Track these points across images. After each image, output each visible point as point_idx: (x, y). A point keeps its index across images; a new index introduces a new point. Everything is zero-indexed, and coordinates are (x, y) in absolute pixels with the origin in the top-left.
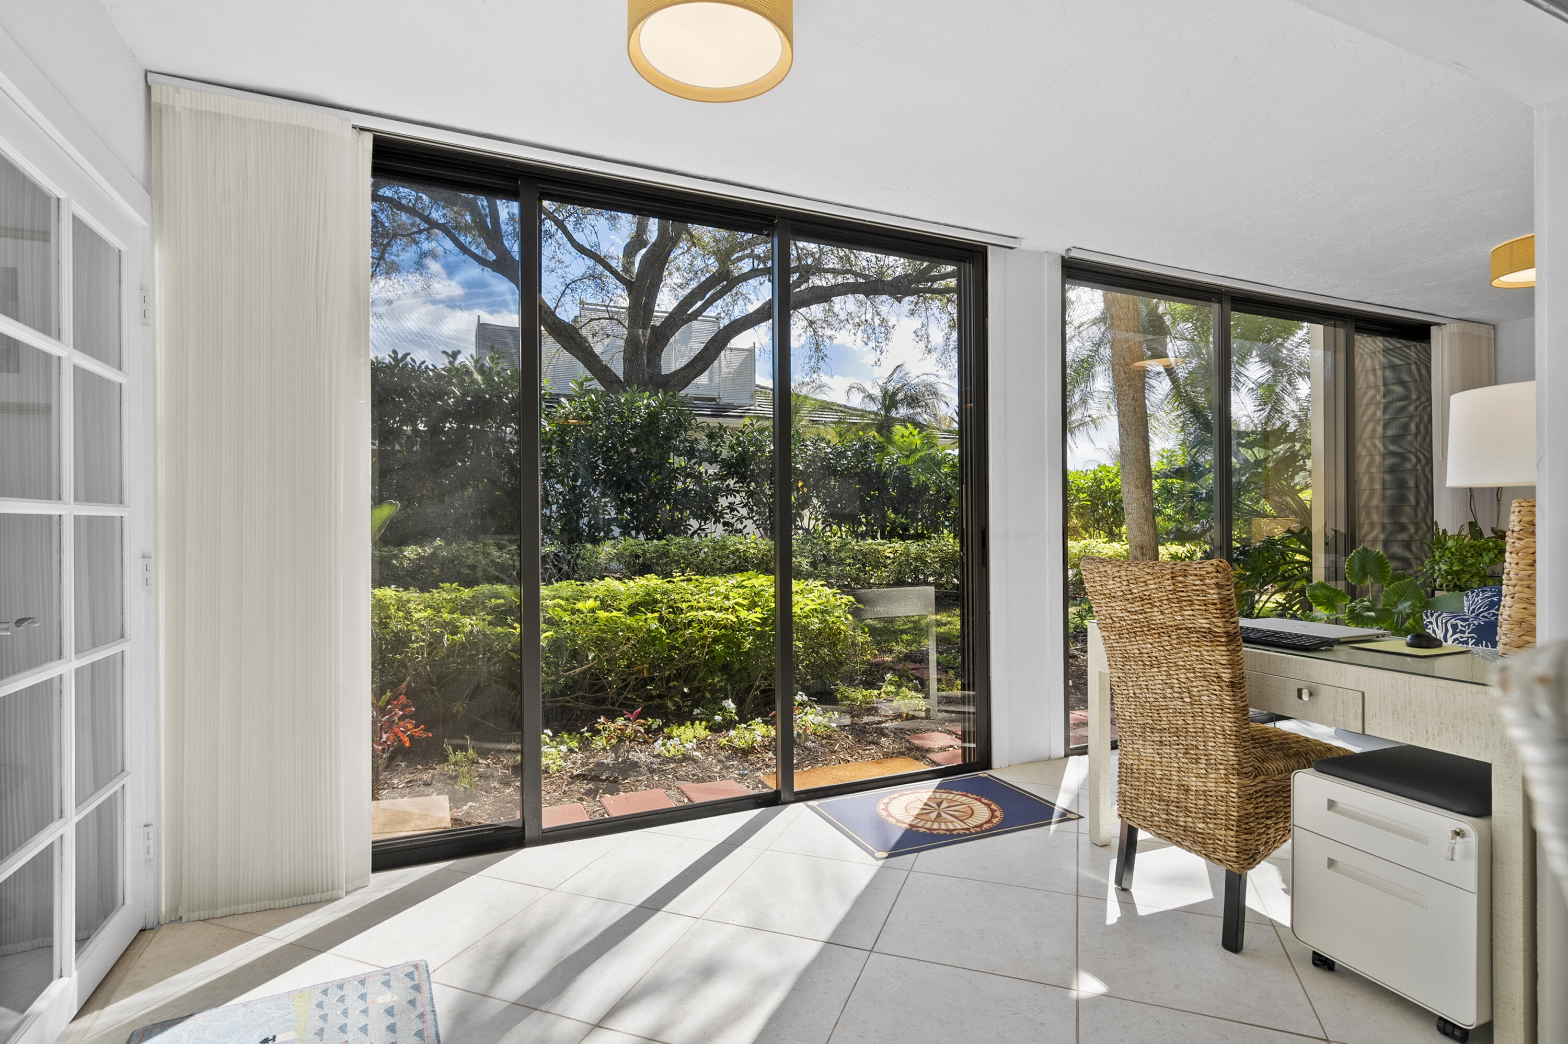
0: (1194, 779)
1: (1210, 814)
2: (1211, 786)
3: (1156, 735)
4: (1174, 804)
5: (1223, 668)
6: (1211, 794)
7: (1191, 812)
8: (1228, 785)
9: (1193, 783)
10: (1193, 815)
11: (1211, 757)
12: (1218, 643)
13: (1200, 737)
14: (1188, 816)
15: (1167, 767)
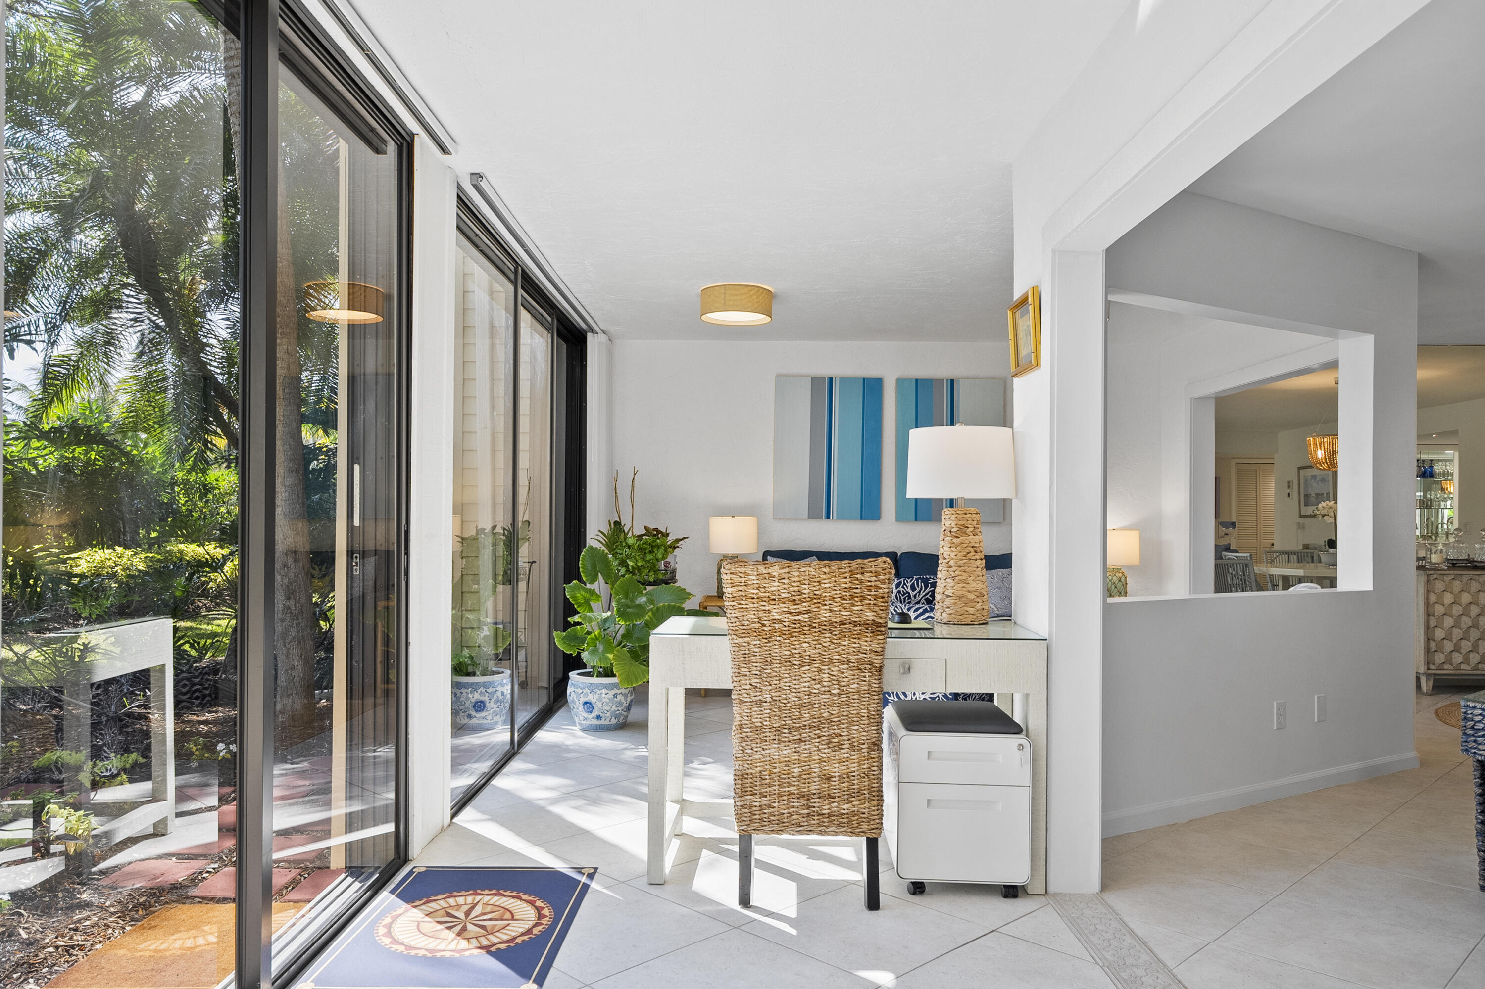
0: (837, 765)
1: (854, 793)
2: (854, 767)
3: (796, 733)
4: (816, 796)
5: (876, 655)
6: (853, 774)
7: (834, 798)
8: (870, 761)
9: (836, 769)
10: (837, 799)
11: (854, 740)
12: (879, 633)
13: (844, 724)
14: (833, 802)
15: (806, 762)
